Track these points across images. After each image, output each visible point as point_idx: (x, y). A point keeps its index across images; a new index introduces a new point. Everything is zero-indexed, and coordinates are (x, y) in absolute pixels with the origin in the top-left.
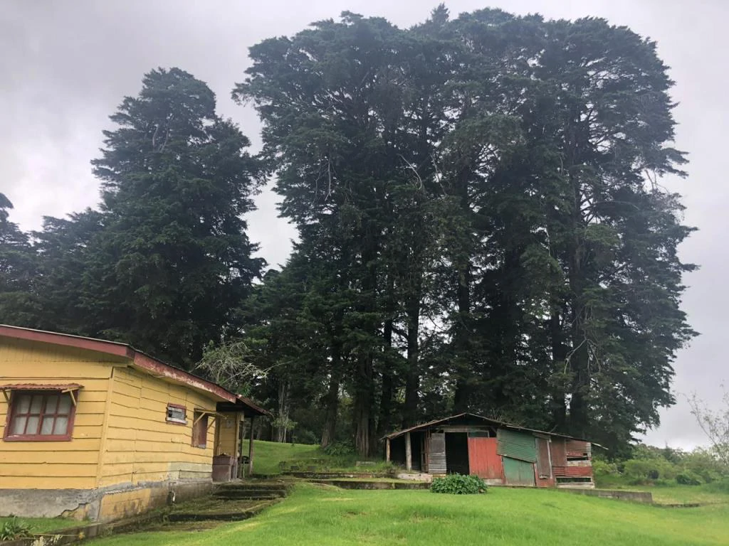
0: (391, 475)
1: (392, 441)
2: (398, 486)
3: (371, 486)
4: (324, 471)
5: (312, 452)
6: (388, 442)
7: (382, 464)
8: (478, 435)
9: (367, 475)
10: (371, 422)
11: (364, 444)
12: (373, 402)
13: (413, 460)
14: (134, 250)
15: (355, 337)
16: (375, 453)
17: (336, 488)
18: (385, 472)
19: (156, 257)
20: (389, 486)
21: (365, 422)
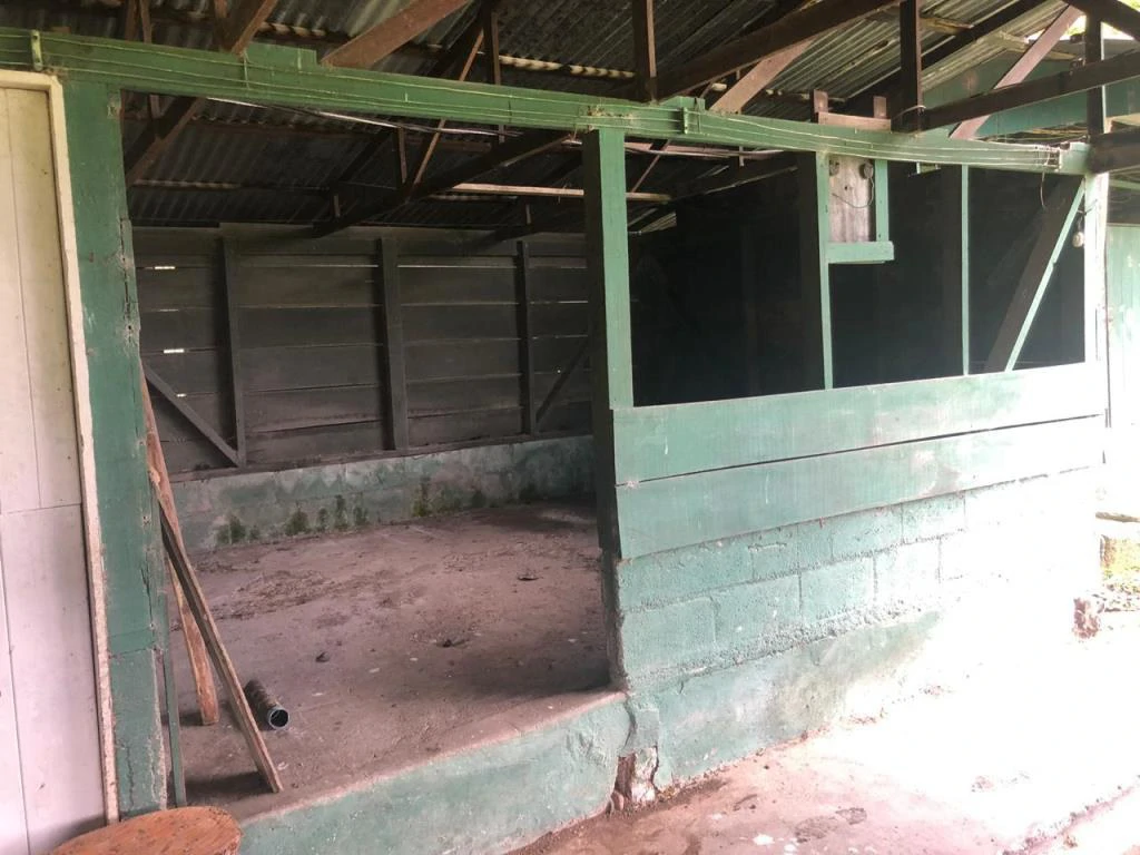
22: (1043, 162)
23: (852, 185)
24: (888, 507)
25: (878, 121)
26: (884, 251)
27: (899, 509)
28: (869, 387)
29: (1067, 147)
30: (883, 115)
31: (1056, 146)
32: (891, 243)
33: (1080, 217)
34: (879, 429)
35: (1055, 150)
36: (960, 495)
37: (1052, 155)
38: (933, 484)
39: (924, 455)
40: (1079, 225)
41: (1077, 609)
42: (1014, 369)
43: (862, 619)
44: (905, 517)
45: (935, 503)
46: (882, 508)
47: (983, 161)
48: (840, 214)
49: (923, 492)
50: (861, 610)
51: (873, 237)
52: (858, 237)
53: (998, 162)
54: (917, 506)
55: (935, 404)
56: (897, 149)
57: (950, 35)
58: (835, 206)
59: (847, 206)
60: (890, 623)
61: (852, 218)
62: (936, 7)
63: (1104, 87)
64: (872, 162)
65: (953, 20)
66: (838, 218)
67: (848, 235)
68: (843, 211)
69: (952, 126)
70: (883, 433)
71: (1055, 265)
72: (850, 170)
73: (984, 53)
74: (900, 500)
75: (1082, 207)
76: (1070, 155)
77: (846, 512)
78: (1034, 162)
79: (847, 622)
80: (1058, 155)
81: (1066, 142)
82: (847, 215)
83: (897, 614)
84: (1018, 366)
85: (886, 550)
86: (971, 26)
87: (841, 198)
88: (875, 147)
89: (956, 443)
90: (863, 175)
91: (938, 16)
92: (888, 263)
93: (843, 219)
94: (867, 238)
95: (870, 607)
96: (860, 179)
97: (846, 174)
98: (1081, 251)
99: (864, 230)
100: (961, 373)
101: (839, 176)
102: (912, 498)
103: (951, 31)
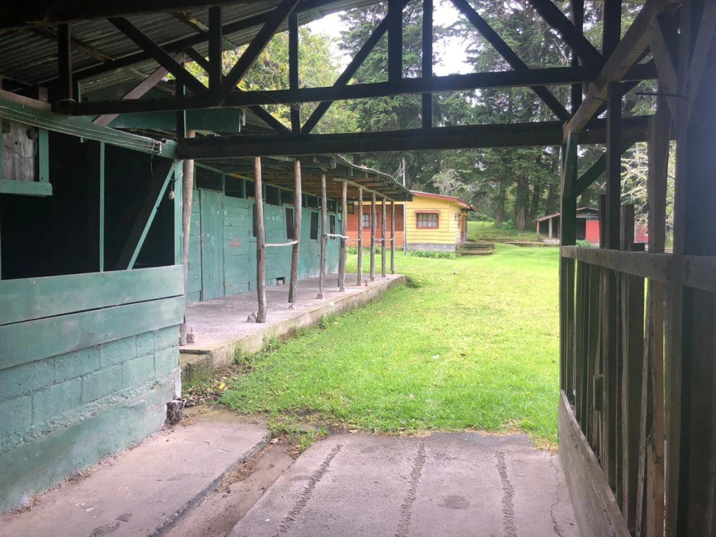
0: (540, 241)
1: (540, 222)
2: (545, 246)
3: (530, 245)
4: (501, 238)
5: (490, 228)
6: (538, 223)
7: (534, 235)
8: (592, 219)
9: (526, 240)
10: (526, 211)
11: (522, 223)
12: (528, 199)
13: (553, 232)
14: (381, 112)
15: (520, 165)
16: (529, 228)
17: (515, 246)
18: (536, 239)
19: (395, 116)
20: (540, 246)
21: (522, 211)
22: (151, 148)
23: (21, 141)
24: (43, 360)
25: (41, 103)
26: (45, 188)
27: (52, 361)
28: (30, 279)
29: (164, 142)
30: (45, 99)
31: (159, 140)
32: (50, 184)
33: (172, 182)
34: (38, 308)
35: (157, 142)
36: (97, 347)
37: (156, 145)
38: (78, 341)
39: (71, 323)
40: (171, 187)
41: (168, 408)
42: (133, 268)
43: (22, 439)
44: (57, 365)
45: (79, 354)
46: (39, 361)
47: (115, 142)
48: (11, 160)
49: (70, 347)
50: (21, 433)
51: (37, 178)
52: (25, 177)
53: (123, 143)
54: (65, 357)
55: (80, 290)
56: (54, 124)
57: (100, 62)
58: (7, 154)
59: (17, 156)
60: (44, 438)
61: (21, 164)
62: (90, 41)
63: (185, 111)
64: (37, 129)
65: (102, 53)
66: (9, 163)
67: (17, 174)
68: (14, 159)
69: (96, 116)
70: (40, 309)
71: (158, 208)
72: (19, 132)
73: (124, 78)
74: (53, 354)
75: (173, 176)
76: (166, 147)
77: (9, 366)
78: (145, 147)
79: (9, 444)
80: (159, 145)
81: (164, 139)
82: (16, 162)
83: (49, 432)
84: (135, 267)
85: (42, 389)
86: (114, 60)
87: (12, 150)
88: (38, 119)
89: (94, 314)
90: (30, 137)
91: (92, 47)
92: (48, 197)
93: (14, 164)
94: (33, 179)
95: (27, 430)
96: (27, 139)
97: (16, 134)
98: (172, 201)
99: (30, 173)
100: (98, 270)
101: (10, 134)
102: (61, 352)
103: (102, 59)
